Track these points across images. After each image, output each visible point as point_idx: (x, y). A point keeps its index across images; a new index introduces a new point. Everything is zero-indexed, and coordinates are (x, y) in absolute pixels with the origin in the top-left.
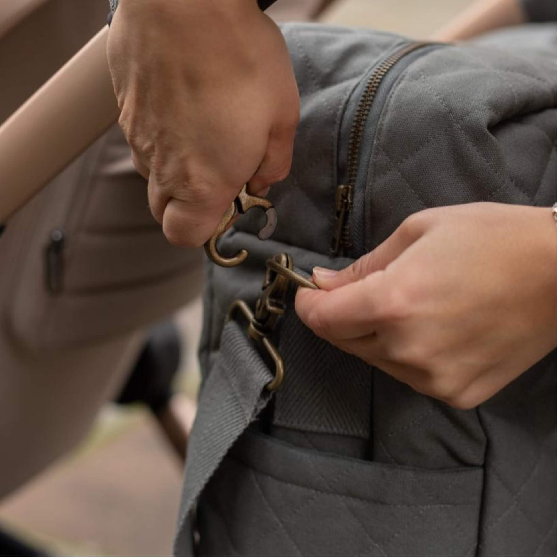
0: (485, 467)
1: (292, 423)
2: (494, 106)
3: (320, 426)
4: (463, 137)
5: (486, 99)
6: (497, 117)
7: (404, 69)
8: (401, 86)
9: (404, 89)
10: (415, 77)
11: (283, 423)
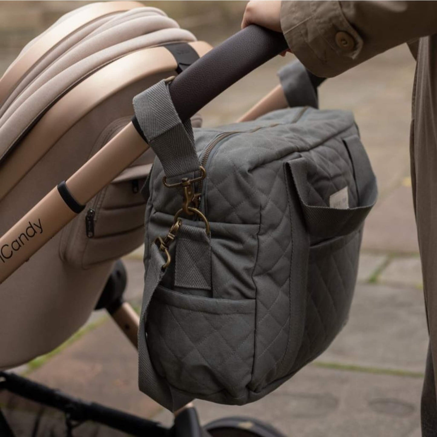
0: (255, 299)
1: (181, 285)
2: (251, 163)
3: (192, 285)
4: (240, 175)
5: (248, 160)
6: (252, 167)
7: (219, 147)
8: (217, 155)
9: (218, 157)
10: (222, 151)
11: (178, 285)
